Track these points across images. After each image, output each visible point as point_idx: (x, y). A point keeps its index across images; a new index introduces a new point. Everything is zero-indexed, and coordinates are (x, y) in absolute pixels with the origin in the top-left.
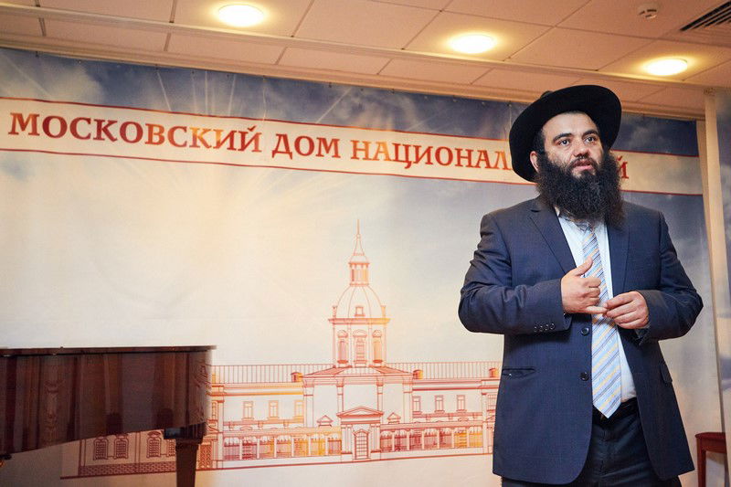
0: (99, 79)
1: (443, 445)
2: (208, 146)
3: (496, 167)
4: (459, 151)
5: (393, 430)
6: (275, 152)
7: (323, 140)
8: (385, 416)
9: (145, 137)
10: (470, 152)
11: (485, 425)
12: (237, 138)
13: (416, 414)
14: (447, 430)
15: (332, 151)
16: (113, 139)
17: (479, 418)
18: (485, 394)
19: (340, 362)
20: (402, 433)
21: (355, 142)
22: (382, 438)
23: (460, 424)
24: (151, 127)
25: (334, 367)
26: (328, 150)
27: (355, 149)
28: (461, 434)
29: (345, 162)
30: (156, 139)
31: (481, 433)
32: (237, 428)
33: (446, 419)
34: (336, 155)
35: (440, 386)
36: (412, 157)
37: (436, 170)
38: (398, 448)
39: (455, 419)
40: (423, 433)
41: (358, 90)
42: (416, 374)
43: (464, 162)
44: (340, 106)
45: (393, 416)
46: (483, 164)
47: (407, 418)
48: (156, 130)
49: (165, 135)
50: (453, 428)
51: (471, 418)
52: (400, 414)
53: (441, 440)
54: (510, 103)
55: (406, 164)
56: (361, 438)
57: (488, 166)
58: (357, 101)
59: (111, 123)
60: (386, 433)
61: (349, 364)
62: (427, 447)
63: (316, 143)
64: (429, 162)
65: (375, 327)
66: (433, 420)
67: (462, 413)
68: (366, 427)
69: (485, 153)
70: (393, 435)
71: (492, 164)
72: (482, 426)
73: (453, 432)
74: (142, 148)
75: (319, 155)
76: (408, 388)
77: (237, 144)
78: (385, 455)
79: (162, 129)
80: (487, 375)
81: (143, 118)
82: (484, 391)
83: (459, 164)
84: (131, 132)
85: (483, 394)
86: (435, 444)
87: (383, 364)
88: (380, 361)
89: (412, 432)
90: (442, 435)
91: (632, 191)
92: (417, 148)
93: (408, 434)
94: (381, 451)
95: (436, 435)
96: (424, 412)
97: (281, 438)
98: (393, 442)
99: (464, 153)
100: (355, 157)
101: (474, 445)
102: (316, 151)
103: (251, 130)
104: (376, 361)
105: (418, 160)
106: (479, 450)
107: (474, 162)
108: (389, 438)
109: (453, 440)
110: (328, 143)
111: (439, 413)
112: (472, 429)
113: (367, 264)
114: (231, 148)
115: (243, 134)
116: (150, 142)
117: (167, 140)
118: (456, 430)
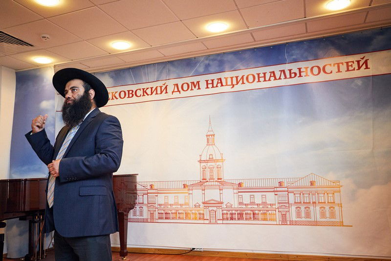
0: (112, 77)
1: (254, 219)
2: (148, 95)
3: (280, 79)
4: (258, 74)
5: (229, 211)
6: (173, 92)
7: (193, 83)
8: (224, 204)
9: (127, 96)
10: (265, 74)
11: (277, 210)
12: (159, 89)
13: (240, 203)
14: (257, 212)
15: (197, 87)
16: (117, 99)
17: (274, 207)
18: (277, 195)
19: (203, 179)
20: (233, 212)
21: (207, 81)
22: (223, 214)
23: (264, 209)
24: (129, 91)
25: (201, 182)
26: (195, 87)
27: (207, 84)
28: (264, 214)
29: (203, 90)
30: (131, 95)
31: (275, 214)
32: (162, 207)
33: (256, 206)
34: (199, 88)
35: (252, 190)
36: (235, 82)
37: (247, 86)
38: (232, 219)
39: (261, 206)
40: (244, 213)
41: (208, 57)
42: (240, 185)
43: (262, 79)
44: (200, 66)
45: (229, 204)
46: (272, 78)
47: (236, 205)
48: (131, 92)
49: (134, 93)
50: (260, 211)
51: (269, 206)
52: (232, 203)
53: (254, 216)
54: (287, 43)
55: (231, 86)
56: (213, 213)
57: (275, 79)
58: (207, 62)
59: (116, 92)
60: (225, 212)
61: (207, 180)
62: (246, 219)
63: (190, 84)
64: (243, 83)
65: (218, 163)
66: (249, 206)
67: (264, 203)
68: (215, 209)
69: (273, 72)
70: (229, 213)
71: (278, 78)
72: (275, 211)
73: (260, 213)
74: (126, 100)
75: (192, 89)
76: (236, 191)
77: (159, 92)
78: (225, 222)
79: (133, 91)
80: (277, 185)
81: (126, 88)
82: (276, 193)
83: (259, 81)
84: (122, 95)
85: (275, 195)
86: (251, 218)
87: (222, 180)
88: (221, 179)
89: (239, 212)
90: (254, 214)
91: (372, 76)
92: (237, 77)
93: (237, 213)
94: (223, 219)
95: (251, 214)
96: (245, 202)
97: (180, 211)
98: (229, 216)
99: (262, 75)
100: (207, 88)
101: (271, 220)
102: (190, 88)
103: (164, 85)
104: (218, 179)
105: (237, 83)
106: (274, 223)
107: (267, 78)
108: (227, 214)
109: (260, 216)
110: (195, 84)
111: (252, 203)
112: (270, 212)
113: (214, 135)
114: (157, 94)
115: (161, 87)
116: (129, 97)
117: (134, 95)
118: (261, 212)
